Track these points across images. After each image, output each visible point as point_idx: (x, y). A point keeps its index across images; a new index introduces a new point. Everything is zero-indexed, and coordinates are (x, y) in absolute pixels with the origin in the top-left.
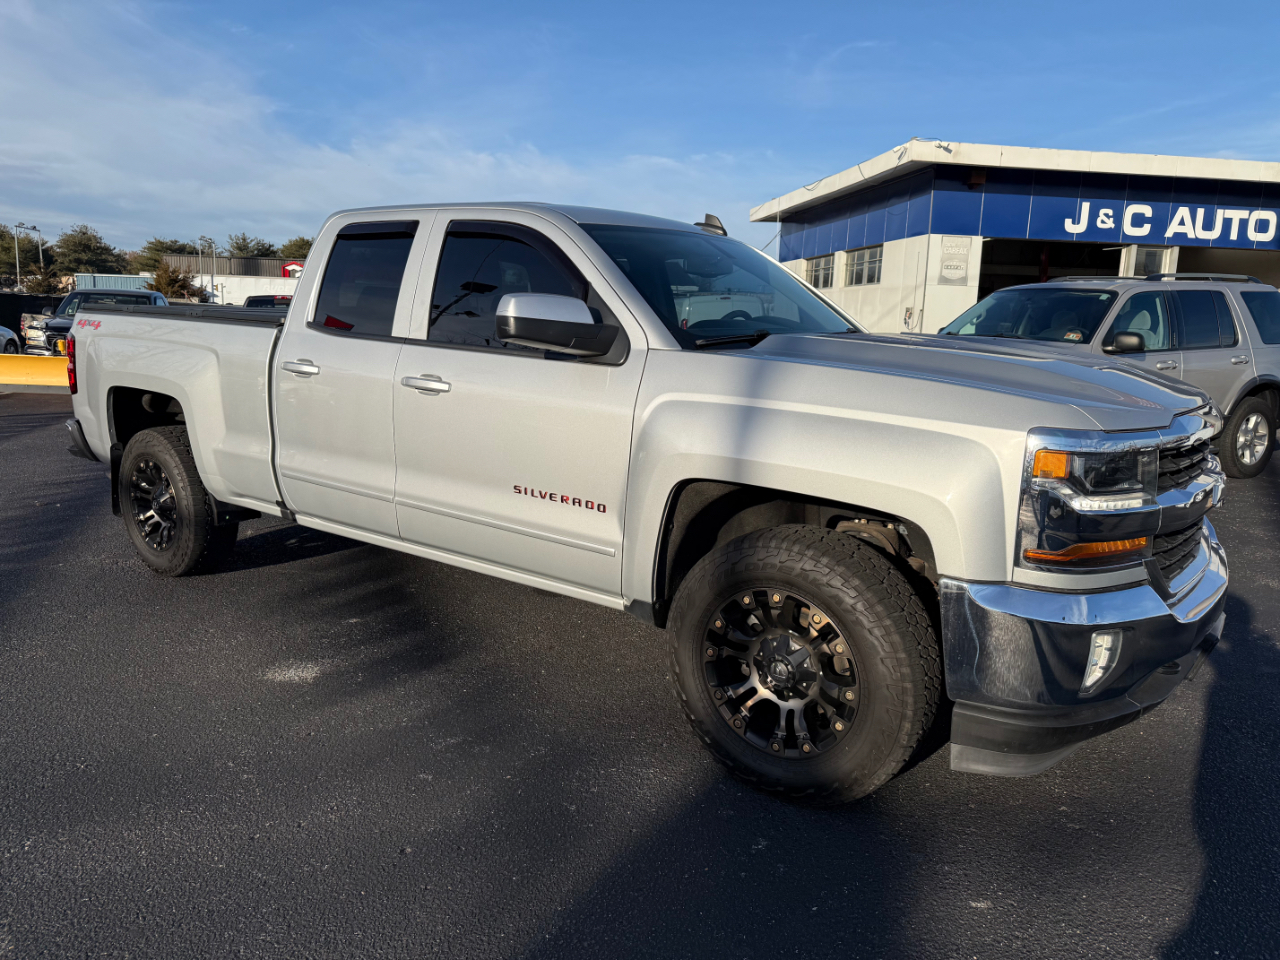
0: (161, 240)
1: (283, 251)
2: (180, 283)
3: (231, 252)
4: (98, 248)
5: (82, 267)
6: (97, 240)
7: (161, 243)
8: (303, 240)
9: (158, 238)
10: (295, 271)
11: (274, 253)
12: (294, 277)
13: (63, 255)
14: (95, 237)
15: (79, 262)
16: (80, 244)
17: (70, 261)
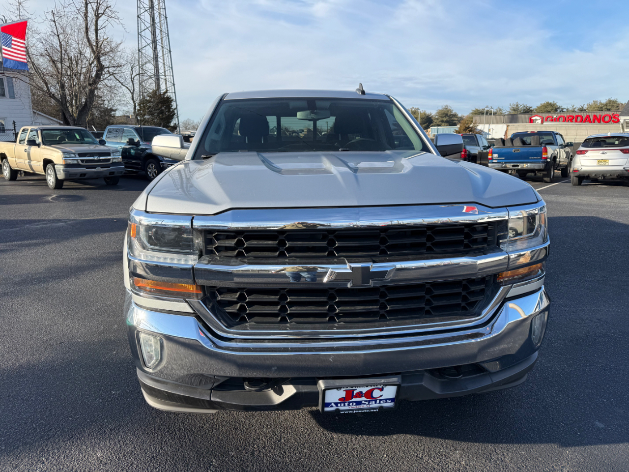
0: (478, 109)
1: (536, 110)
2: (469, 129)
3: (510, 112)
4: (451, 115)
5: (443, 124)
6: (451, 111)
7: (478, 110)
8: (548, 103)
9: (477, 108)
10: (536, 120)
11: (531, 111)
12: (535, 122)
13: (437, 119)
14: (450, 110)
15: (442, 121)
16: (444, 113)
17: (439, 122)
